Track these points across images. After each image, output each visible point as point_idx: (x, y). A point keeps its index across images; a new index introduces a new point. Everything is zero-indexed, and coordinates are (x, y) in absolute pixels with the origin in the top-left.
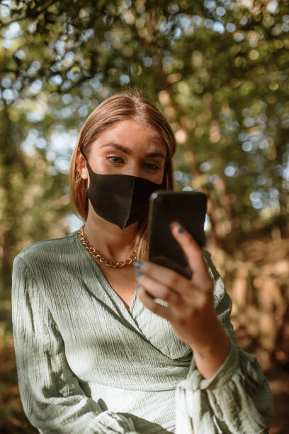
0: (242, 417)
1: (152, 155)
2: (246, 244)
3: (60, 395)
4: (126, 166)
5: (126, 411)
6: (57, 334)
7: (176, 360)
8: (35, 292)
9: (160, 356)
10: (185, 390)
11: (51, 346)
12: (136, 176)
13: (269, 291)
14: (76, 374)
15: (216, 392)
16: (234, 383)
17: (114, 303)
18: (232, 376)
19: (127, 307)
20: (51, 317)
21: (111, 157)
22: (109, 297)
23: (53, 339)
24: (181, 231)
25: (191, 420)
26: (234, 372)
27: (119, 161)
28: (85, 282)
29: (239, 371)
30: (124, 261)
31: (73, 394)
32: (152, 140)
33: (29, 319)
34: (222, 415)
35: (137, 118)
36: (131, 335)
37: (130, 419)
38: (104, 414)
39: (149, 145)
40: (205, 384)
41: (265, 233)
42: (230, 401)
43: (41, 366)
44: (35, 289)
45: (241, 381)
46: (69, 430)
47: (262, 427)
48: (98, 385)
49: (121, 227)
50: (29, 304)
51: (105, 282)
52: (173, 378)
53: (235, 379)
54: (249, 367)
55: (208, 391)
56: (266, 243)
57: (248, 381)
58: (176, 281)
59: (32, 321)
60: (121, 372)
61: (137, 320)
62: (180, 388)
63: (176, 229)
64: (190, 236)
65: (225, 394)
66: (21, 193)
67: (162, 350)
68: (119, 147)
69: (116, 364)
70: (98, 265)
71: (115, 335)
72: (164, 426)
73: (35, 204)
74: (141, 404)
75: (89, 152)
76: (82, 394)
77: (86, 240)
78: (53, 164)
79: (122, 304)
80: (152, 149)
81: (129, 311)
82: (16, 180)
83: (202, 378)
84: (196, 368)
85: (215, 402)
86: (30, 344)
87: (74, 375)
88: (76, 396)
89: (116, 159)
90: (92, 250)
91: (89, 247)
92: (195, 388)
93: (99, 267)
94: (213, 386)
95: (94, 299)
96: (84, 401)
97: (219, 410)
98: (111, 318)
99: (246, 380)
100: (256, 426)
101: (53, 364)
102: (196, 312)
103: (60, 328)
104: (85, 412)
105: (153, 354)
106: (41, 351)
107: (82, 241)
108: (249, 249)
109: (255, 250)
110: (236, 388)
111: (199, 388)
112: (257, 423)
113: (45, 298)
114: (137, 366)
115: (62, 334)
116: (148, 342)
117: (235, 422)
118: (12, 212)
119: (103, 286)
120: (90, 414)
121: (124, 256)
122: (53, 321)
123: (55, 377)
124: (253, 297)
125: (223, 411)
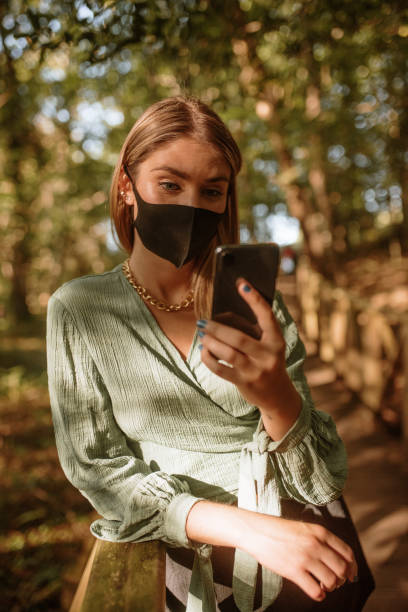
0: (314, 480)
1: (213, 180)
2: (353, 263)
3: (106, 456)
4: (183, 194)
5: (181, 473)
6: (103, 388)
7: (238, 418)
8: (77, 340)
9: (221, 413)
10: (251, 452)
11: (96, 403)
12: (195, 206)
13: (377, 331)
14: (124, 431)
15: (285, 455)
16: (305, 444)
17: (168, 353)
18: (303, 438)
19: (184, 358)
20: (95, 368)
21: (164, 183)
22: (162, 346)
23: (98, 394)
24: (247, 289)
25: (256, 482)
26: (306, 433)
27: (174, 188)
28: (134, 328)
29: (311, 432)
30: (179, 303)
31: (120, 455)
32: (213, 163)
33: (69, 371)
34: (291, 478)
35: (195, 135)
36: (189, 390)
37: (185, 483)
38: (154, 475)
39: (210, 168)
40: (273, 447)
41: (380, 248)
42: (300, 464)
43: (85, 424)
44: (76, 336)
45: (312, 443)
46: (115, 491)
47: (334, 490)
48: (151, 443)
49: (177, 266)
50: (69, 353)
51: (157, 329)
52: (236, 439)
53: (307, 440)
54: (322, 429)
55: (277, 454)
56: (381, 262)
57: (321, 442)
58: (243, 342)
59: (74, 373)
60: (177, 431)
61: (196, 373)
62: (246, 450)
63: (242, 287)
64: (257, 293)
65: (295, 457)
66: (37, 187)
67: (224, 408)
68: (175, 172)
69: (171, 421)
70: (148, 308)
71: (169, 389)
72: (226, 489)
73: (56, 204)
74: (199, 466)
75: (136, 173)
76: (129, 455)
77: (133, 277)
78: (80, 146)
79: (178, 354)
80: (213, 173)
81: (186, 362)
82: (28, 170)
83: (270, 440)
84: (264, 429)
85: (284, 465)
86: (72, 398)
87: (123, 433)
88: (124, 457)
89: (170, 185)
90: (141, 290)
91: (137, 286)
92: (262, 450)
93: (150, 311)
94: (282, 448)
95: (145, 348)
96: (132, 462)
97: (288, 473)
98: (166, 370)
99: (318, 442)
100: (327, 489)
101: (98, 422)
102: (265, 374)
103: (106, 382)
104: (133, 474)
105: (214, 410)
106: (84, 408)
107: (128, 279)
108: (357, 270)
109: (366, 272)
110: (307, 449)
111: (266, 451)
112: (329, 485)
113: (89, 348)
114: (194, 424)
115: (108, 388)
116: (208, 397)
117: (305, 485)
118: (24, 214)
119: (154, 333)
120: (140, 475)
121: (179, 298)
122: (98, 374)
123: (100, 436)
124: (356, 339)
125: (293, 474)
